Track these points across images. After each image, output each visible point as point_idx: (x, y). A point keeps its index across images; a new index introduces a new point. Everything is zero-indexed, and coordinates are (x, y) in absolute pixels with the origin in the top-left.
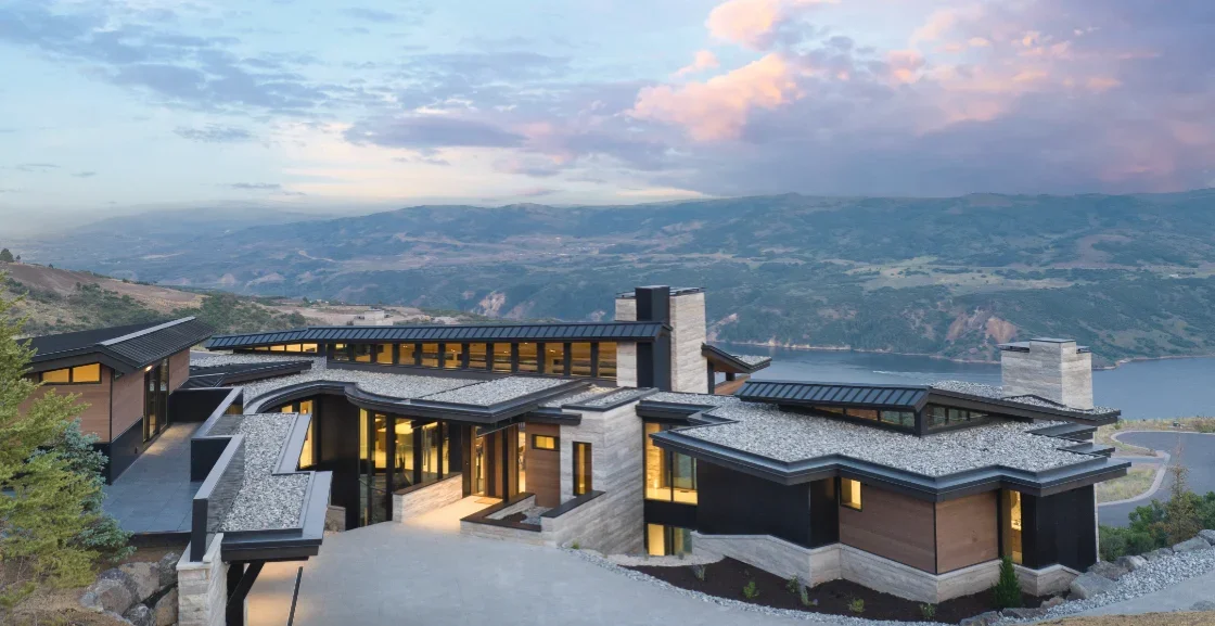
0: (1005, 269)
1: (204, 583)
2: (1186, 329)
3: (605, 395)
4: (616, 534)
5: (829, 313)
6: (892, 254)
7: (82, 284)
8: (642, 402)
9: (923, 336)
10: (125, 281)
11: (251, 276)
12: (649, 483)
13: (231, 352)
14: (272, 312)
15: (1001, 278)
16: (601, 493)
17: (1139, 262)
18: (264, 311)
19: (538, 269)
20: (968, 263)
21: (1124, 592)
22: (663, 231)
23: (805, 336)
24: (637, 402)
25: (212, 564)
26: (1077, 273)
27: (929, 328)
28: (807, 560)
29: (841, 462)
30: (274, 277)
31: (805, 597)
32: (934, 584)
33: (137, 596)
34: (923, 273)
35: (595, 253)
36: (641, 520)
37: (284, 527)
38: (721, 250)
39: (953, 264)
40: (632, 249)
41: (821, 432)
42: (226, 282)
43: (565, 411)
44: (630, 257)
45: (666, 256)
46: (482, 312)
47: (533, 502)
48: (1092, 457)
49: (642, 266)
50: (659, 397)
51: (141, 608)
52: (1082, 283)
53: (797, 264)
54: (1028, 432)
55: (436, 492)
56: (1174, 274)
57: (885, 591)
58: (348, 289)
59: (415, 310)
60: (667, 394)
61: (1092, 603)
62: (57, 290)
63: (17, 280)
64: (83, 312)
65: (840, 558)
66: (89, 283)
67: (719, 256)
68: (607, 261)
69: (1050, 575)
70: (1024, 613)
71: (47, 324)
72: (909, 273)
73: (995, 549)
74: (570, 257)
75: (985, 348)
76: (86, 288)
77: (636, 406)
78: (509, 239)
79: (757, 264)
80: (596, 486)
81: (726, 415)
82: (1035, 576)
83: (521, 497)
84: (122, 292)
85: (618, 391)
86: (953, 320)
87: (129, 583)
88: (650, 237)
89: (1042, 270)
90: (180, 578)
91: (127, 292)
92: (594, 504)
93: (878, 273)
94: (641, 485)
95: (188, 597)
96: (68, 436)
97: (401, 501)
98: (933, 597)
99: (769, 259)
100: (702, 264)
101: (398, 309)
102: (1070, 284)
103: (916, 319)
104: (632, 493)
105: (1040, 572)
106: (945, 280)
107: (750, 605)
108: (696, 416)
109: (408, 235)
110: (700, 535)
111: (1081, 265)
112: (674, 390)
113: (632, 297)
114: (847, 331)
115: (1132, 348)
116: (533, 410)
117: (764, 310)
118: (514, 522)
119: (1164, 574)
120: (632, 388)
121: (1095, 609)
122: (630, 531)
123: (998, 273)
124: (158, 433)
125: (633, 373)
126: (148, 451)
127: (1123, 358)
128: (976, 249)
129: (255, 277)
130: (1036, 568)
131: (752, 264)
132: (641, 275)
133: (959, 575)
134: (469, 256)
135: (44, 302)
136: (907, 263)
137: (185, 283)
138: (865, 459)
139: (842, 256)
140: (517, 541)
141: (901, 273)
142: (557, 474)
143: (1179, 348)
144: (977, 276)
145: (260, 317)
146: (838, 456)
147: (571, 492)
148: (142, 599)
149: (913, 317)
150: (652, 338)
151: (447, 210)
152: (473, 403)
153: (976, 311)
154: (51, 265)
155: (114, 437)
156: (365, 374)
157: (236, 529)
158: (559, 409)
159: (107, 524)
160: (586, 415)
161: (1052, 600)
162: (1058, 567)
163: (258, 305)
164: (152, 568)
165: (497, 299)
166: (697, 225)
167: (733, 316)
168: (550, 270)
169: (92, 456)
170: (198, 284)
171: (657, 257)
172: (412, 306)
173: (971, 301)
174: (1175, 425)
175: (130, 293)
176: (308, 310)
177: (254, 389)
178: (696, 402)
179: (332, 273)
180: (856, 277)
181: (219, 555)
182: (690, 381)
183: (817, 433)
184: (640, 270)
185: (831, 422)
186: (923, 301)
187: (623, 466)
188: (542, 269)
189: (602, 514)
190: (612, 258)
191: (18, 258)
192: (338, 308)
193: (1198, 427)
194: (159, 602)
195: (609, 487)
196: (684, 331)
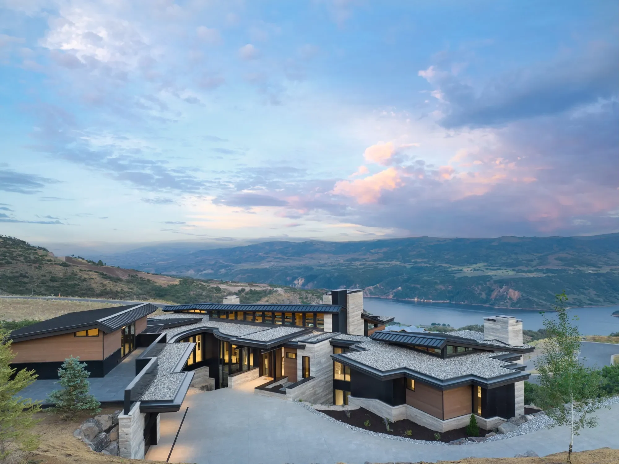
0: (516, 268)
1: (129, 423)
2: (596, 295)
3: (318, 336)
4: (321, 394)
5: (441, 287)
6: (468, 262)
7: (131, 274)
8: (333, 339)
9: (481, 297)
10: (148, 273)
11: (200, 271)
12: (336, 372)
13: (173, 312)
14: (208, 286)
15: (515, 272)
16: (313, 378)
17: (575, 266)
18: (205, 285)
19: (318, 268)
20: (500, 266)
21: (521, 431)
22: (371, 253)
23: (430, 297)
24: (330, 339)
25: (132, 416)
26: (548, 271)
27: (483, 293)
28: (392, 411)
29: (406, 371)
30: (209, 271)
31: (388, 428)
32: (442, 424)
33: (102, 428)
34: (481, 270)
35: (342, 261)
36: (332, 388)
37: (166, 399)
38: (395, 260)
39: (494, 266)
40: (357, 260)
41: (402, 355)
42: (191, 273)
43: (299, 343)
44: (357, 263)
45: (372, 263)
46: (295, 286)
47: (287, 380)
48: (514, 371)
49: (362, 267)
50: (341, 337)
51: (103, 434)
52: (550, 275)
53: (427, 266)
54: (490, 357)
55: (247, 375)
56: (591, 271)
57: (423, 426)
58: (240, 276)
59: (266, 285)
60: (344, 335)
61: (506, 436)
62: (121, 277)
63: (105, 273)
64: (131, 286)
65: (406, 411)
66: (134, 274)
67: (394, 263)
68: (346, 265)
69: (491, 421)
70: (477, 439)
71: (117, 291)
72: (475, 270)
73: (470, 410)
74: (332, 263)
75: (507, 302)
76: (132, 276)
77: (330, 341)
78: (306, 255)
79: (410, 266)
80: (312, 374)
81: (365, 346)
82: (486, 422)
83: (282, 378)
84: (147, 278)
85: (324, 334)
86: (493, 290)
87: (98, 423)
88: (365, 254)
89: (533, 269)
90: (119, 421)
91: (148, 278)
92: (310, 382)
93: (461, 270)
94: (332, 373)
95: (123, 429)
96: (73, 365)
97: (231, 379)
98: (441, 430)
99: (415, 264)
100: (386, 266)
101: (259, 285)
102: (545, 275)
103: (477, 289)
104: (328, 377)
105: (488, 420)
106: (490, 273)
107: (365, 430)
108: (353, 347)
109: (264, 254)
110: (351, 397)
111: (550, 267)
112: (348, 333)
113: (330, 295)
114: (448, 295)
115: (571, 302)
116: (286, 342)
117: (412, 286)
118: (276, 390)
119: (540, 424)
120: (330, 333)
121: (508, 439)
122: (327, 392)
123: (513, 270)
124: (130, 352)
125: (331, 326)
126: (123, 361)
127: (567, 307)
128: (504, 260)
129: (202, 271)
130: (487, 418)
131: (408, 266)
132: (361, 271)
133: (454, 421)
134: (289, 262)
135: (116, 282)
136: (474, 266)
137: (174, 273)
138: (416, 370)
139: (446, 263)
140: (276, 398)
141: (471, 270)
142: (296, 369)
143: (592, 303)
144: (504, 271)
145: (203, 288)
146: (405, 368)
147: (302, 376)
148: (104, 430)
149: (476, 289)
150: (338, 312)
151: (281, 243)
152: (261, 340)
153: (504, 286)
154: (119, 267)
155: (105, 358)
156: (223, 323)
157: (147, 399)
158: (297, 342)
159: (90, 399)
160: (307, 345)
161: (490, 434)
162: (497, 418)
163: (202, 283)
164: (109, 417)
165: (301, 280)
166: (385, 250)
167: (400, 288)
168: (323, 268)
169: (83, 373)
170: (179, 274)
171: (368, 263)
172: (265, 284)
173: (501, 282)
174: (584, 339)
175: (150, 278)
176: (222, 285)
177: (176, 330)
178: (355, 340)
179: (233, 269)
180: (452, 272)
181: (138, 410)
182: (355, 329)
183: (400, 356)
184: (361, 269)
185: (408, 350)
186: (481, 282)
187: (324, 366)
188: (320, 268)
189: (314, 387)
190: (349, 263)
191: (105, 264)
192: (234, 284)
193: (594, 339)
194: (111, 431)
195: (317, 375)
196: (352, 308)
